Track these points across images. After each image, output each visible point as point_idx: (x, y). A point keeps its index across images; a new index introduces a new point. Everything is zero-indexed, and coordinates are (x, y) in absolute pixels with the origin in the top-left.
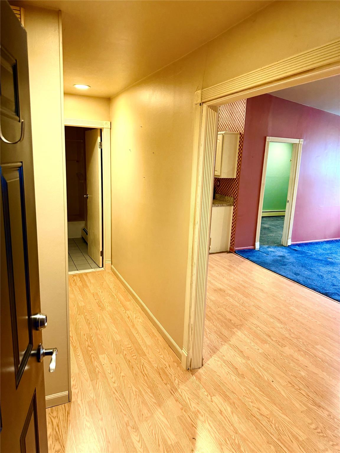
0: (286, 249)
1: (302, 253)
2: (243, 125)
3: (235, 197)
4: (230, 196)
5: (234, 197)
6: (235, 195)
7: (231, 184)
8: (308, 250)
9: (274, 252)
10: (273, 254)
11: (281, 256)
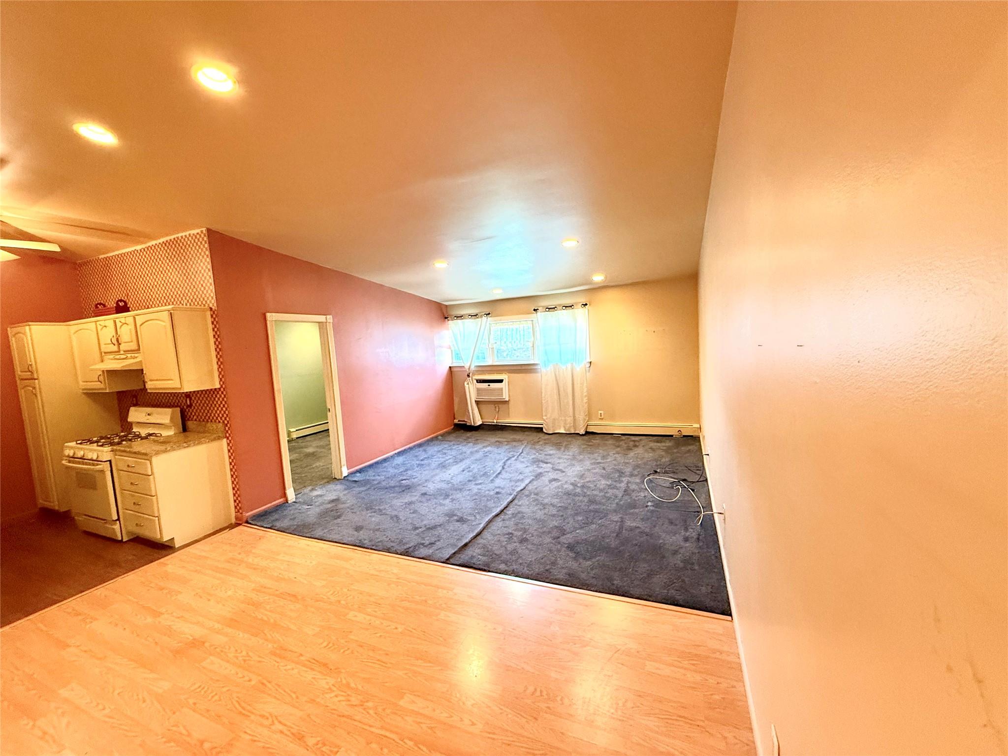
0: (341, 484)
1: (366, 482)
2: (212, 295)
3: (226, 422)
4: (215, 422)
5: (223, 422)
6: (225, 419)
7: (213, 399)
8: (374, 476)
9: (321, 496)
10: (320, 500)
11: (333, 501)
